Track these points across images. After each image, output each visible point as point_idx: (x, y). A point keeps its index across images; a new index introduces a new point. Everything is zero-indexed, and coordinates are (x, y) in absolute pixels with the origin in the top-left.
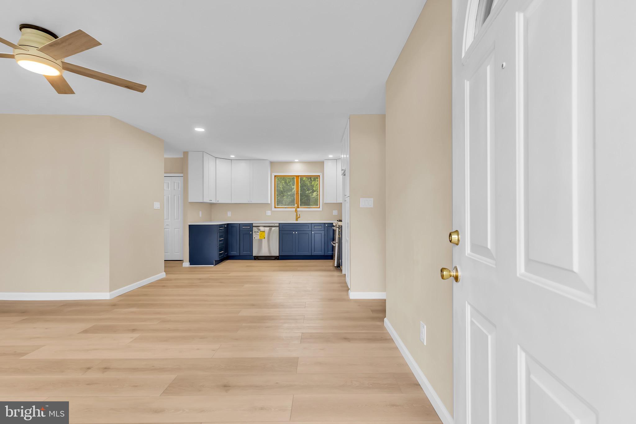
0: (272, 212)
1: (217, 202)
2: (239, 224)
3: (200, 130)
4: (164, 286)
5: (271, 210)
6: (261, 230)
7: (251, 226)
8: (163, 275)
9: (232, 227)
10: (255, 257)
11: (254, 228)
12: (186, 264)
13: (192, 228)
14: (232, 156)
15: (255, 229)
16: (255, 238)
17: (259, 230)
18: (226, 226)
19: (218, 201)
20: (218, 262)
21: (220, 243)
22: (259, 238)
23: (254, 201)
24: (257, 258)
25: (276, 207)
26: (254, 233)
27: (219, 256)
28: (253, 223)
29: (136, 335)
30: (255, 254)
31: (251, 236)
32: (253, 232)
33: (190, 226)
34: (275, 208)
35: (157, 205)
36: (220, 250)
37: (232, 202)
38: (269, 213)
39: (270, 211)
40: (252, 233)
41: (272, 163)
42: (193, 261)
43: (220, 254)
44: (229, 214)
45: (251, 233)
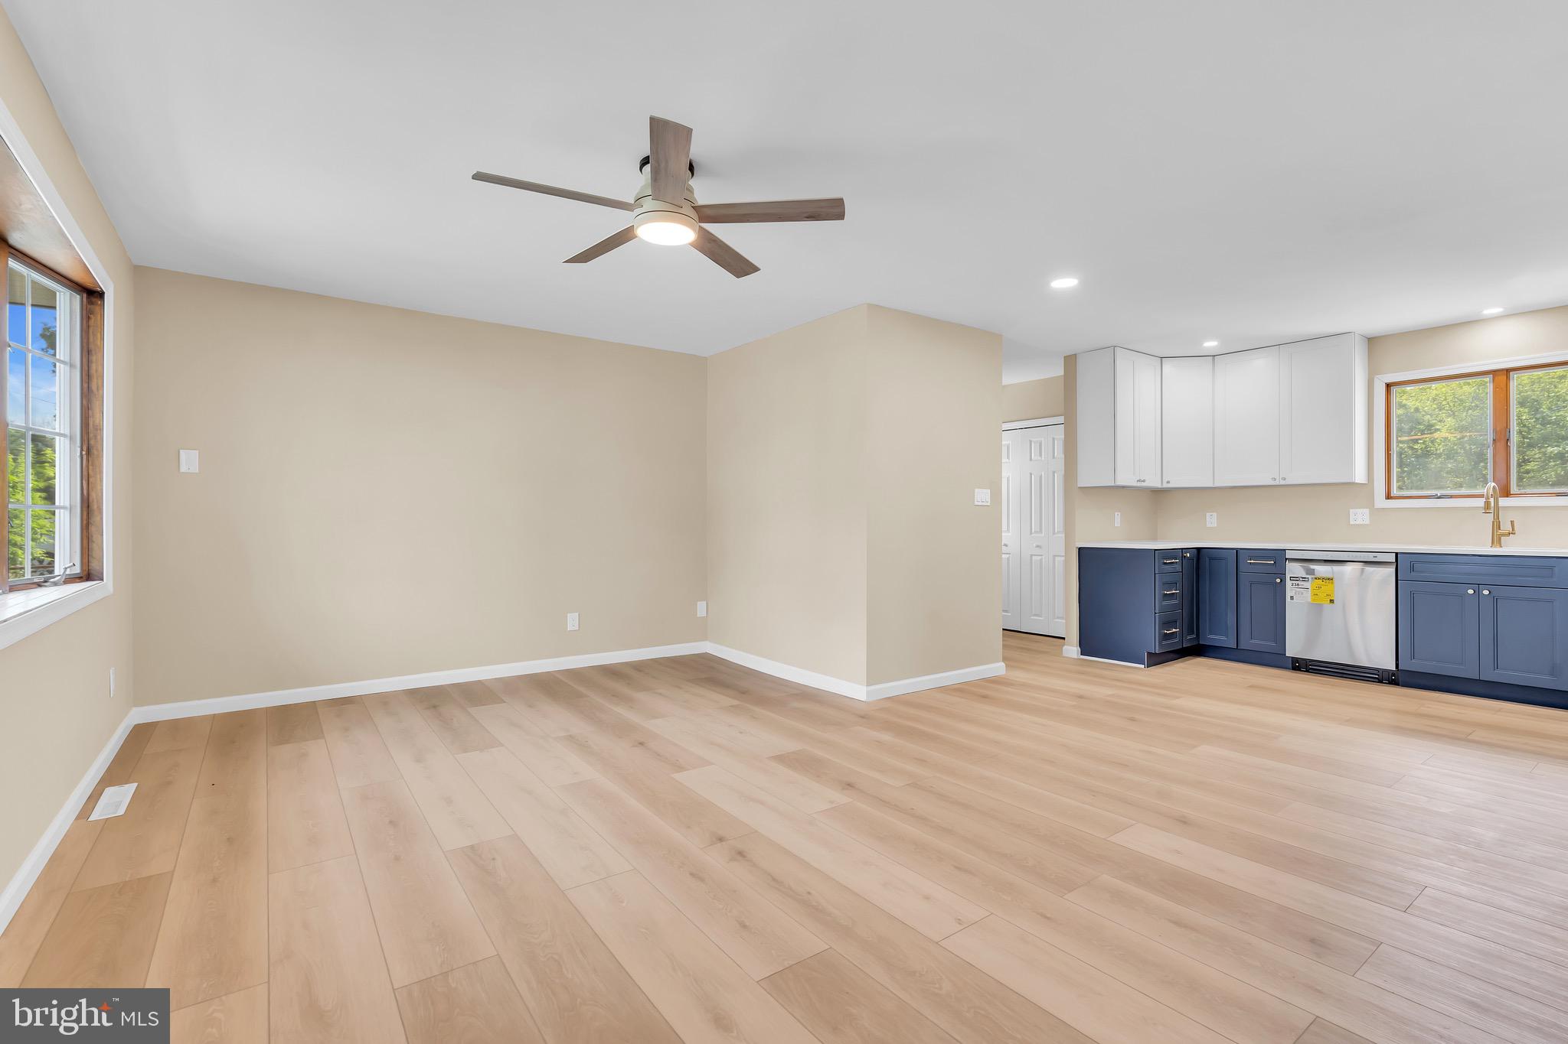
0: (1375, 512)
1: (1165, 485)
2: (1237, 550)
3: (1065, 283)
4: (985, 697)
5: (1370, 502)
6: (1317, 575)
7: (1278, 558)
8: (998, 668)
9: (1215, 559)
10: (1295, 660)
11: (1289, 565)
12: (1072, 650)
13: (1085, 555)
14: (1211, 344)
15: (1293, 569)
16: (1292, 598)
17: (1311, 572)
18: (1188, 555)
19: (1168, 482)
20: (1156, 660)
21: (1165, 603)
22: (1310, 600)
23: (1293, 479)
24: (1300, 665)
25: (1395, 492)
26: (1289, 583)
27: (1160, 643)
28: (1285, 550)
29: (841, 798)
30: (1294, 648)
31: (1279, 591)
32: (1288, 579)
33: (1081, 551)
34: (1389, 497)
35: (983, 496)
36: (1167, 623)
37: (1217, 484)
38: (1360, 516)
39: (1367, 511)
40: (1283, 581)
41: (1373, 343)
42: (1088, 646)
43: (1166, 637)
44: (1212, 520)
45: (1278, 580)
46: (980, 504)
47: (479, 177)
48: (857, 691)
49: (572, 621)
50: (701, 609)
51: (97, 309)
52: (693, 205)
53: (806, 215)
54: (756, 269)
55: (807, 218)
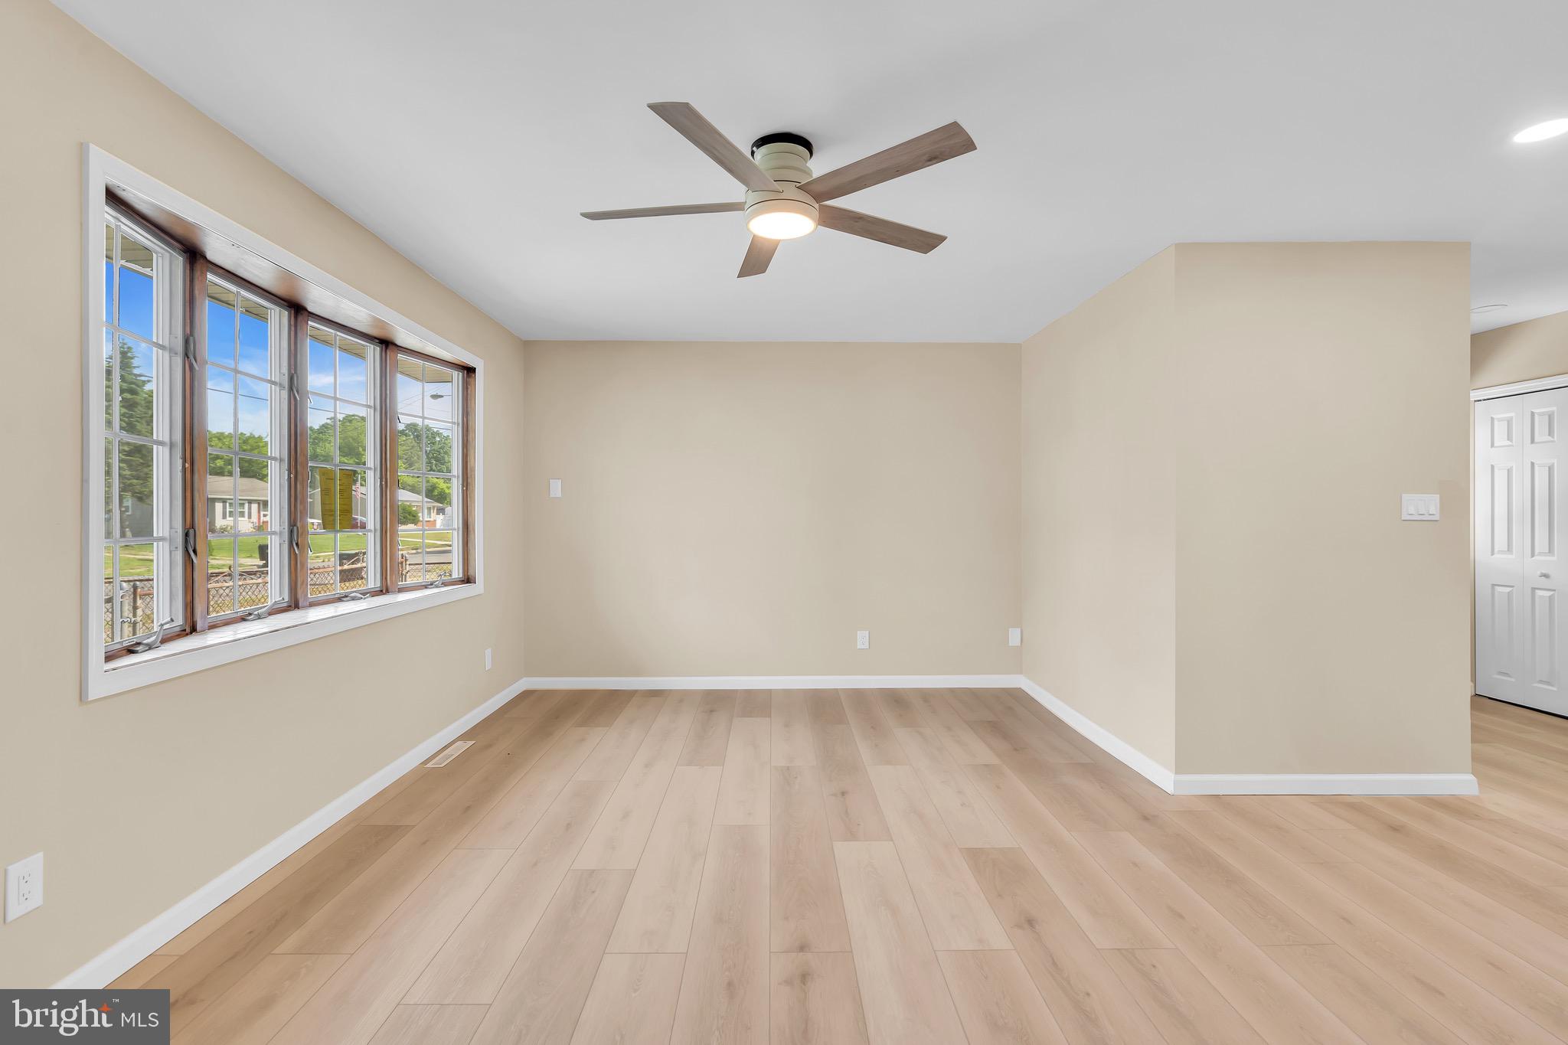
46: (1409, 518)
47: (585, 215)
48: (1163, 777)
49: (862, 639)
50: (1014, 637)
51: (471, 380)
52: (798, 185)
53: (925, 158)
54: (942, 239)
55: (930, 160)
